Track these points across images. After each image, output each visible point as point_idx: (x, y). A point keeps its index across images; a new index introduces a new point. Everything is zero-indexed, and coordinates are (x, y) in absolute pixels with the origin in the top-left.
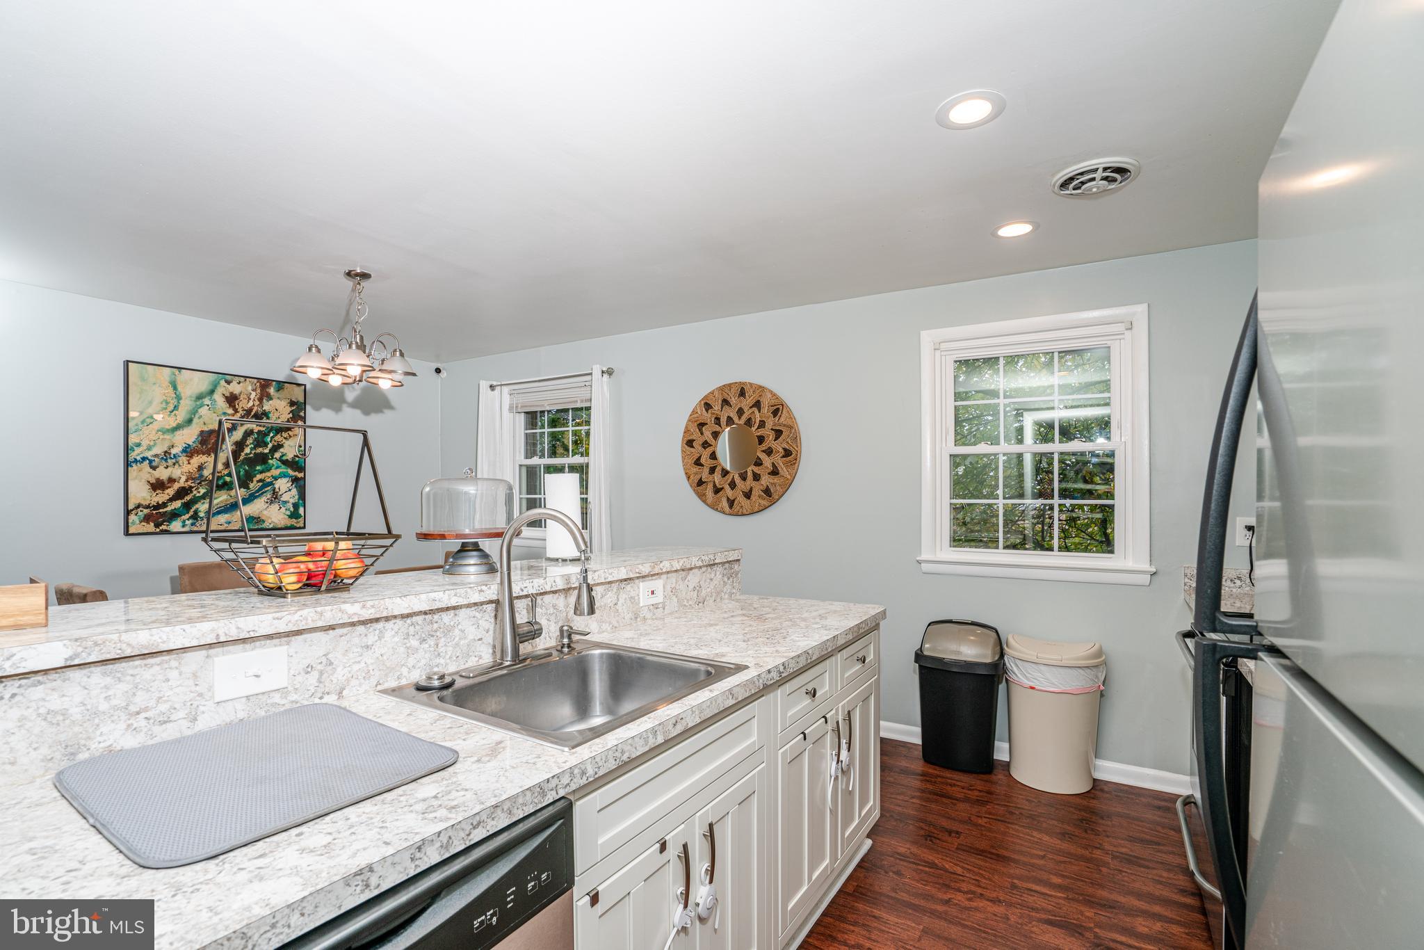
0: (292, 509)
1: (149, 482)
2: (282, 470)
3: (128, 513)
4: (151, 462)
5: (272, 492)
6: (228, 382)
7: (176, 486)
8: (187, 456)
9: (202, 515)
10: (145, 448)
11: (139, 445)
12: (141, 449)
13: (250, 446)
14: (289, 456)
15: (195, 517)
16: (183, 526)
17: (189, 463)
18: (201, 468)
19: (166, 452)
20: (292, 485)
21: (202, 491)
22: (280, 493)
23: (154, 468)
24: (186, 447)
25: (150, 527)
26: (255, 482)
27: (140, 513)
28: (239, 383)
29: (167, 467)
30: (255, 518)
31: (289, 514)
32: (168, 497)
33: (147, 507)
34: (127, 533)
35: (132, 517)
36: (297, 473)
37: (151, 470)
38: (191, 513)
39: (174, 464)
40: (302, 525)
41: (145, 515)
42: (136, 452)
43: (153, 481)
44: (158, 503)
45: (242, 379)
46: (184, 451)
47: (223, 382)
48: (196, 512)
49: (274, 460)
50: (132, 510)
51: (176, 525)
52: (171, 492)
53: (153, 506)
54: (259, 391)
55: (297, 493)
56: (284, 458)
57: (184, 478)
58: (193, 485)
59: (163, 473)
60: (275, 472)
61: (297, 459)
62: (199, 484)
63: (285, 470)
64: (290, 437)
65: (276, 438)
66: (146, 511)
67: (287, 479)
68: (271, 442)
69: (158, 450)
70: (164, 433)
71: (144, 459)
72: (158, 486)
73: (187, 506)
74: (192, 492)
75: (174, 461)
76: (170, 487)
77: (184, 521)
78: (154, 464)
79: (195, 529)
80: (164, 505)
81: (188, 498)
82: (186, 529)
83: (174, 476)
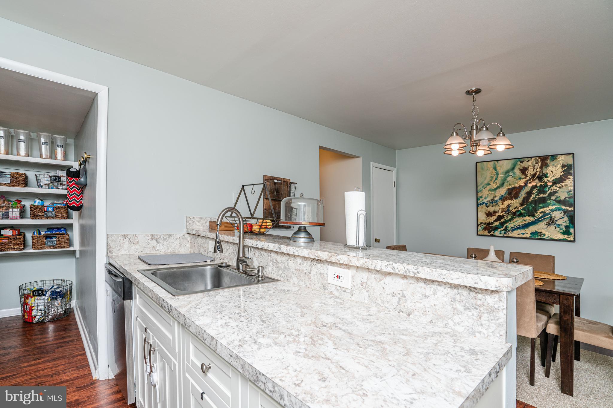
0: (564, 229)
1: (485, 213)
2: (556, 206)
3: (478, 226)
4: (486, 204)
5: (550, 219)
6: (522, 162)
7: (497, 215)
8: (502, 201)
9: (509, 229)
10: (484, 198)
11: (481, 197)
12: (482, 199)
13: (535, 194)
14: (562, 198)
15: (506, 229)
16: (500, 233)
17: (503, 204)
18: (508, 206)
19: (492, 199)
20: (564, 215)
21: (509, 217)
22: (556, 219)
23: (487, 207)
24: (501, 197)
25: (486, 233)
26: (538, 213)
27: (482, 226)
28: (528, 161)
29: (493, 206)
30: (539, 233)
31: (562, 232)
32: (493, 220)
33: (485, 224)
34: (478, 235)
35: (479, 228)
36: (568, 208)
37: (486, 208)
38: (504, 227)
39: (496, 205)
40: (572, 240)
41: (484, 227)
42: (480, 200)
43: (487, 212)
44: (489, 222)
45: (530, 159)
46: (500, 198)
47: (519, 163)
48: (506, 227)
49: (551, 200)
50: (479, 225)
51: (497, 233)
52: (495, 217)
53: (487, 223)
54: (540, 163)
55: (568, 220)
56: (558, 199)
57: (500, 211)
58: (505, 214)
59: (491, 209)
60: (551, 207)
61: (568, 199)
62: (507, 214)
63: (559, 206)
64: (562, 186)
65: (552, 188)
66: (484, 225)
67: (561, 211)
68: (548, 190)
69: (489, 199)
70: (491, 191)
71: (483, 203)
72: (489, 215)
73: (502, 224)
74: (504, 218)
75: (496, 203)
76: (494, 215)
77: (501, 231)
78: (487, 205)
79: (506, 235)
80: (492, 223)
81: (502, 220)
82: (502, 235)
83: (496, 210)
